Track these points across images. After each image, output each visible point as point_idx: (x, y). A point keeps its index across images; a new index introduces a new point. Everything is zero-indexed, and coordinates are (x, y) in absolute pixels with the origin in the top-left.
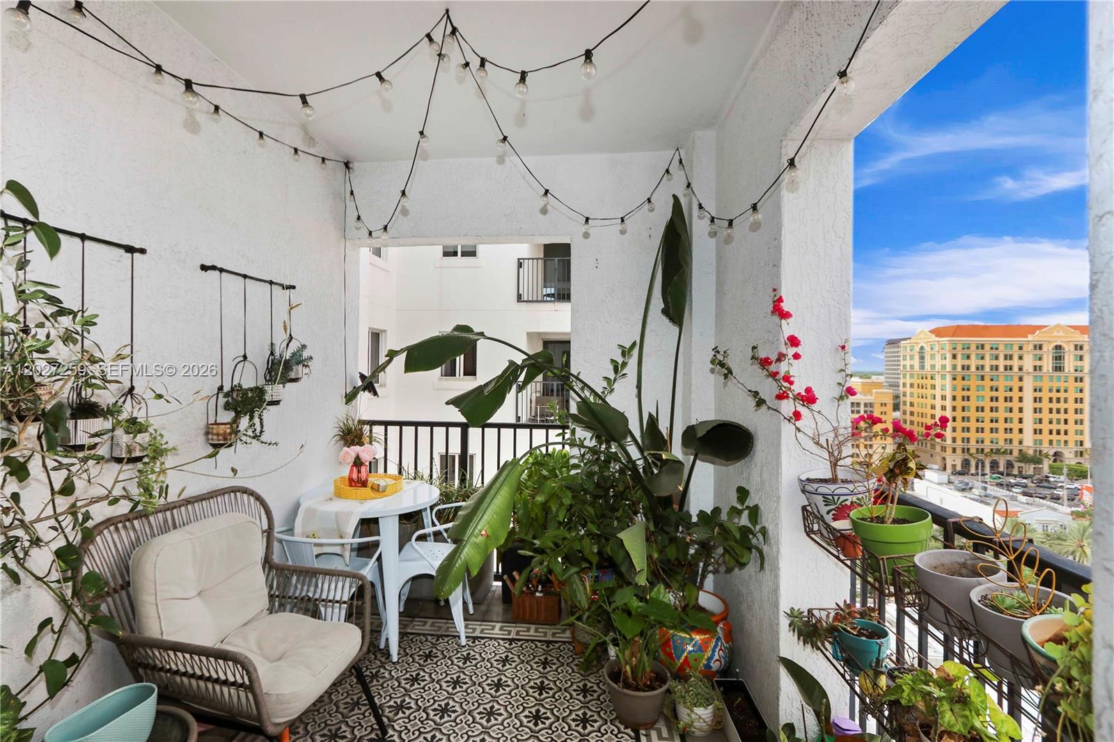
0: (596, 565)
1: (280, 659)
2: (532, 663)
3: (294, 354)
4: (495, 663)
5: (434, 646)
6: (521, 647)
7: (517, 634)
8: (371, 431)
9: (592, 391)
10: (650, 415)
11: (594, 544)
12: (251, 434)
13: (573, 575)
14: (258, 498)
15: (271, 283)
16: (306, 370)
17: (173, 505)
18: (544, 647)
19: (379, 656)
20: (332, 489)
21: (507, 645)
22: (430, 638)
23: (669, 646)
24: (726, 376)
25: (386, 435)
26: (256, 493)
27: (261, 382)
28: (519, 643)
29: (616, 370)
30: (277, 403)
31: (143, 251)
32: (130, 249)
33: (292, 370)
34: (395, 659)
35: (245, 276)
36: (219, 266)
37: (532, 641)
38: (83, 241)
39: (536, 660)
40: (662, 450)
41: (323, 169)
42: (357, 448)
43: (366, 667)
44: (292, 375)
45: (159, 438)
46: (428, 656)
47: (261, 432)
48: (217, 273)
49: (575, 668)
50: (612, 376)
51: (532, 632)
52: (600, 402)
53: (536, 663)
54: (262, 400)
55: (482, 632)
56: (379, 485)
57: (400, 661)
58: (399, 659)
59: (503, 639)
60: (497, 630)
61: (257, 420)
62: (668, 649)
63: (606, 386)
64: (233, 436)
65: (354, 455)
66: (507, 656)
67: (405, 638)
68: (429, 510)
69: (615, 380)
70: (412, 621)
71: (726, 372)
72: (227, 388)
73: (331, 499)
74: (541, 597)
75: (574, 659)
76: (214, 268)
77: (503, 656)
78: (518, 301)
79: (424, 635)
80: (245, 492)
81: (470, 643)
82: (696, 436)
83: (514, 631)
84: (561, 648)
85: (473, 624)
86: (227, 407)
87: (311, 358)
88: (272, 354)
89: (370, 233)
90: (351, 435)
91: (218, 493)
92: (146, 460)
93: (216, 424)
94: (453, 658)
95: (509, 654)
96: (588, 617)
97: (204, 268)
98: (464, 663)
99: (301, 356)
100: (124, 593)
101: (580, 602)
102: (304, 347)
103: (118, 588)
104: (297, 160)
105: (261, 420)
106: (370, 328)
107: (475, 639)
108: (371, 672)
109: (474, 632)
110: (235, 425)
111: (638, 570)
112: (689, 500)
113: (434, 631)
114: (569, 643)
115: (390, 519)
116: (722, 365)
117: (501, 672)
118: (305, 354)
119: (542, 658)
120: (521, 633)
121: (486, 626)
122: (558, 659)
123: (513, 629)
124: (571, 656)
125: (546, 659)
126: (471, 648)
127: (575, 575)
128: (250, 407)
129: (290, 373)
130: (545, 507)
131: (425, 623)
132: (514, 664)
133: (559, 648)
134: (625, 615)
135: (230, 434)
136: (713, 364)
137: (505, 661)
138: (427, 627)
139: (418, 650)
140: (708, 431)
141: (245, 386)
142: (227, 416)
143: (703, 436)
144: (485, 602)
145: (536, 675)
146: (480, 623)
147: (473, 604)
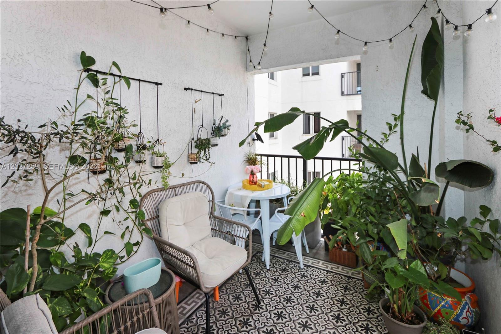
0: (377, 240)
1: (212, 258)
2: (338, 287)
3: (223, 124)
4: (318, 282)
5: (287, 265)
6: (333, 276)
7: (332, 268)
8: (261, 159)
9: (374, 141)
10: (413, 156)
11: (375, 228)
12: (205, 159)
13: (363, 243)
14: (208, 186)
15: (213, 93)
16: (229, 131)
17: (175, 186)
18: (346, 279)
19: (261, 264)
20: (241, 184)
21: (325, 273)
22: (286, 261)
23: (427, 300)
24: (467, 131)
25: (268, 161)
26: (207, 184)
27: (209, 136)
28: (332, 274)
29: (390, 128)
30: (216, 145)
31: (161, 84)
32: (157, 84)
33: (222, 131)
34: (268, 267)
35: (202, 91)
36: (191, 88)
37: (340, 274)
38: (140, 82)
39: (341, 285)
40: (422, 177)
41: (236, 41)
42: (252, 167)
43: (255, 268)
44: (223, 133)
45: (168, 159)
46: (284, 270)
47: (209, 158)
48: (190, 90)
49: (364, 296)
50: (388, 132)
51: (340, 269)
52: (380, 147)
53: (340, 287)
54: (209, 144)
55: (312, 263)
56: (261, 184)
57: (271, 269)
58: (270, 268)
59: (323, 270)
60: (320, 264)
61: (207, 153)
62: (425, 301)
63: (383, 138)
64: (197, 159)
65: (250, 170)
66: (324, 280)
67: (274, 259)
68: (286, 198)
69: (390, 134)
70: (278, 251)
71: (468, 127)
72: (195, 139)
73: (240, 189)
74: (345, 251)
75: (363, 290)
76: (189, 89)
77: (323, 279)
78: (342, 95)
79: (283, 259)
80: (203, 183)
81: (305, 268)
82: (447, 169)
83: (330, 266)
84: (356, 282)
85: (308, 259)
86: (196, 147)
87: (230, 126)
88: (214, 124)
89: (255, 67)
90: (251, 161)
91: (192, 183)
92: (163, 168)
93: (192, 154)
94: (296, 274)
95: (326, 279)
96: (372, 269)
97: (186, 89)
98: (301, 278)
99: (226, 125)
100: (157, 219)
101: (367, 259)
102: (227, 121)
103: (155, 217)
104: (223, 39)
105: (209, 152)
106: (269, 112)
107: (308, 266)
108: (257, 272)
109: (308, 263)
110: (198, 155)
111: (400, 249)
112: (444, 209)
113: (288, 258)
114: (361, 280)
115: (265, 201)
116: (465, 123)
117: (321, 288)
118: (228, 124)
119: (344, 285)
120: (334, 269)
121: (315, 261)
122: (354, 288)
123: (329, 266)
124: (362, 288)
125: (347, 286)
126: (306, 271)
127: (364, 244)
128: (204, 147)
129: (222, 132)
130: (347, 203)
131: (284, 253)
132: (328, 285)
133: (355, 282)
134: (393, 275)
135: (196, 158)
136: (458, 123)
137: (323, 282)
138: (285, 255)
139: (279, 265)
140: (455, 167)
141: (202, 138)
142: (195, 151)
143: (452, 170)
144: (316, 248)
145: (340, 294)
146: (312, 259)
147: (309, 248)
